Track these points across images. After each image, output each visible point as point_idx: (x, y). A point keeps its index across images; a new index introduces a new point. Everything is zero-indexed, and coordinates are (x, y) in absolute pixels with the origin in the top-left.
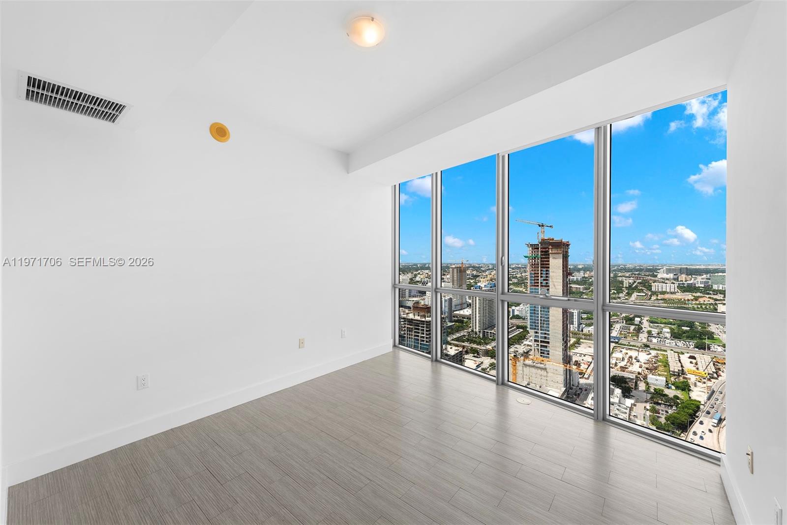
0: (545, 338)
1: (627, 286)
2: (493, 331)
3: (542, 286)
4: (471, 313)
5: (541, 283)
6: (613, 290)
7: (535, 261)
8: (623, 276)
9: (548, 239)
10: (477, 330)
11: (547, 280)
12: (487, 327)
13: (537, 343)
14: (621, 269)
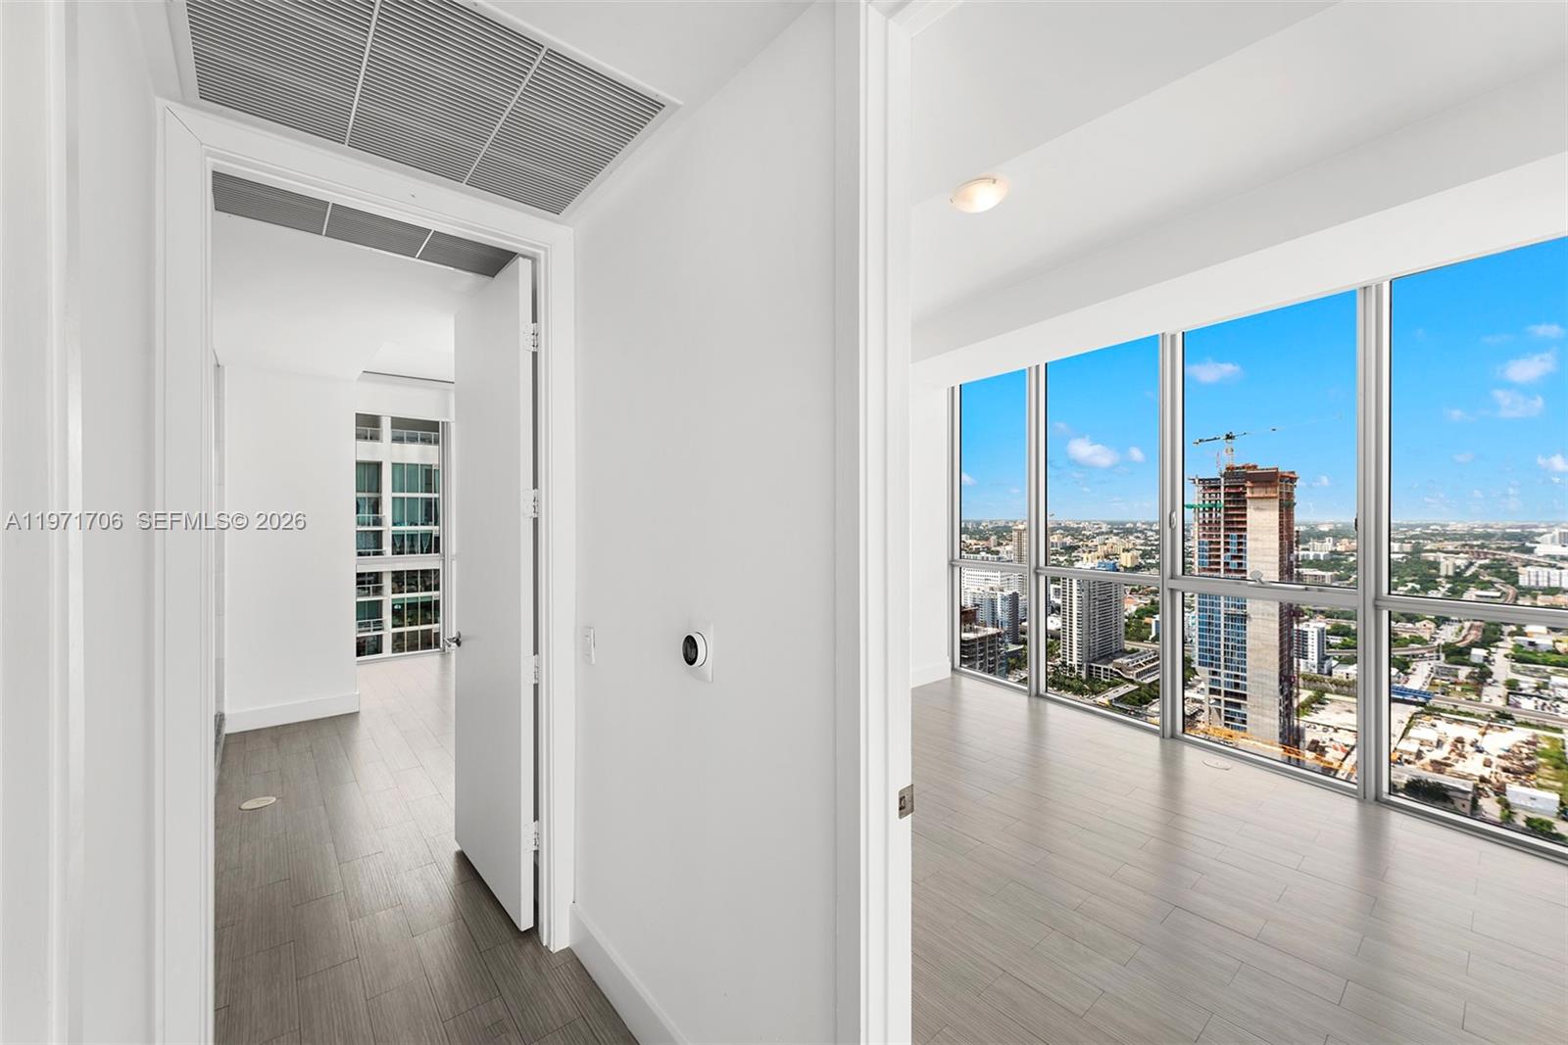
0: (1237, 685)
1: (1451, 573)
2: (1110, 667)
3: (1228, 571)
4: (1060, 625)
5: (1227, 564)
6: (1412, 581)
7: (1211, 515)
8: (1439, 550)
9: (1243, 468)
10: (1075, 662)
11: (1241, 557)
12: (1097, 656)
13: (1218, 697)
14: (1433, 535)
